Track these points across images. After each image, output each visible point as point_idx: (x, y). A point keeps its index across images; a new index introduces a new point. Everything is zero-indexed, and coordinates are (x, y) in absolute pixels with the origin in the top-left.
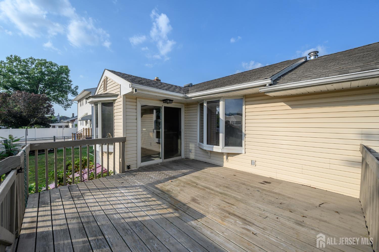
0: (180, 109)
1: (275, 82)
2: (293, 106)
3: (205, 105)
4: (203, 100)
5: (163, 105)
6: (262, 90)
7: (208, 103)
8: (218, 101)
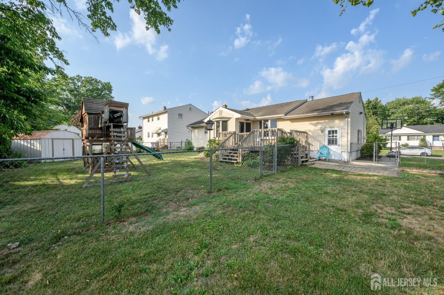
0: (250, 123)
1: (286, 115)
2: (292, 122)
3: (263, 121)
4: (262, 120)
5: (245, 122)
6: (282, 117)
7: (264, 121)
8: (268, 120)
